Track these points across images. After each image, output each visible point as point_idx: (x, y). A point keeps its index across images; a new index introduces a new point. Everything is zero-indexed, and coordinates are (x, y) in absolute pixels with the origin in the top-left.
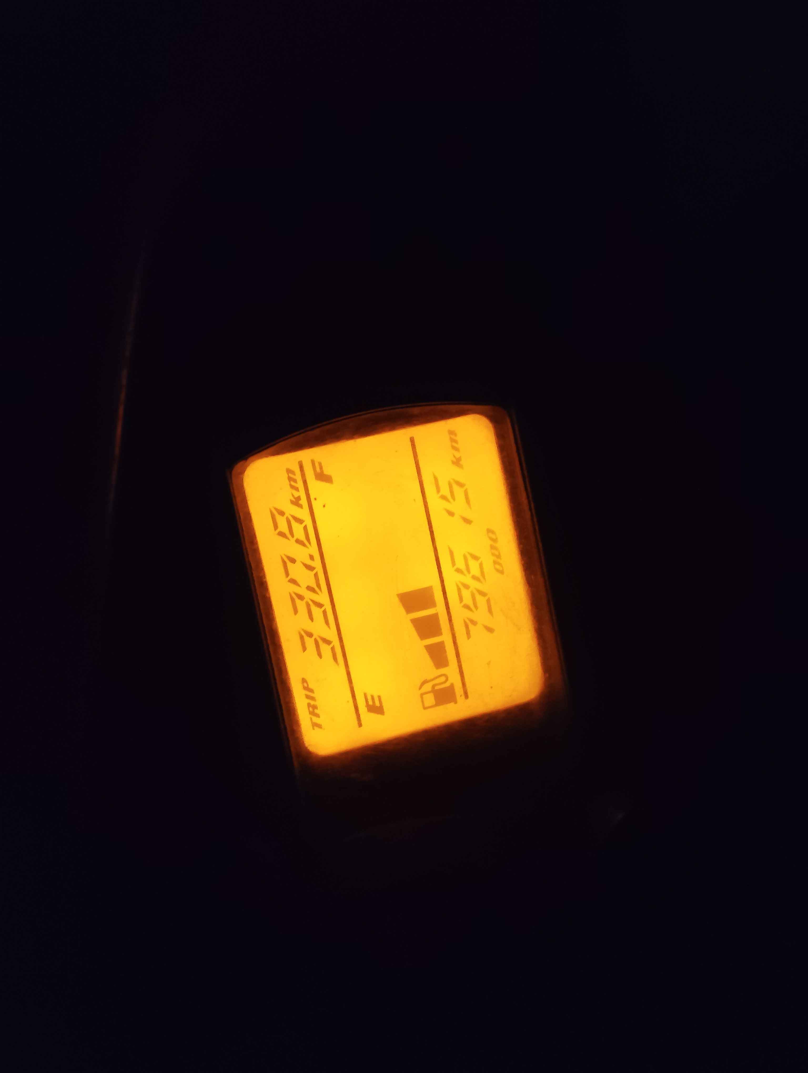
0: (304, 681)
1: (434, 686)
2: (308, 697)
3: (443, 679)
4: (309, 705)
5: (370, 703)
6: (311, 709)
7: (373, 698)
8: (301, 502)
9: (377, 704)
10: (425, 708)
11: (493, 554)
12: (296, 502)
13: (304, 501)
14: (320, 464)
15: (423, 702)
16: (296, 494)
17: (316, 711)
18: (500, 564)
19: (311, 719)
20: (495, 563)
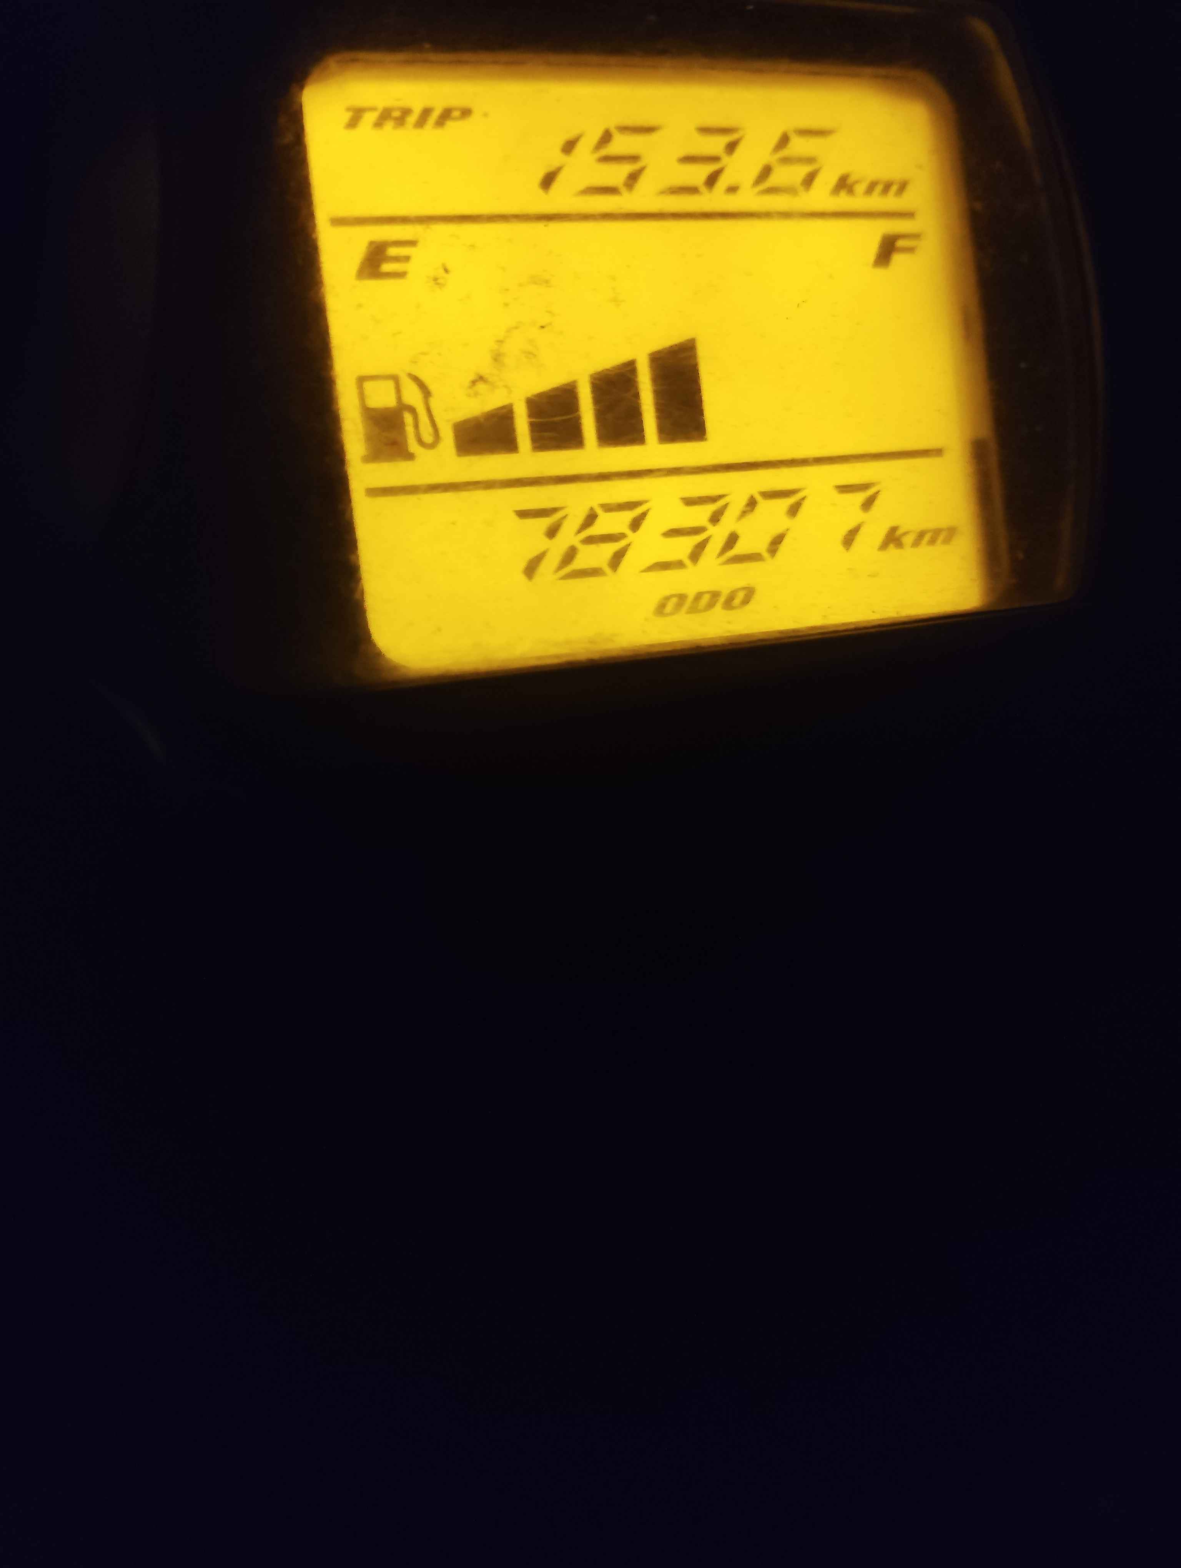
8: (843, 194)
12: (844, 184)
13: (844, 202)
14: (910, 250)
16: (860, 188)
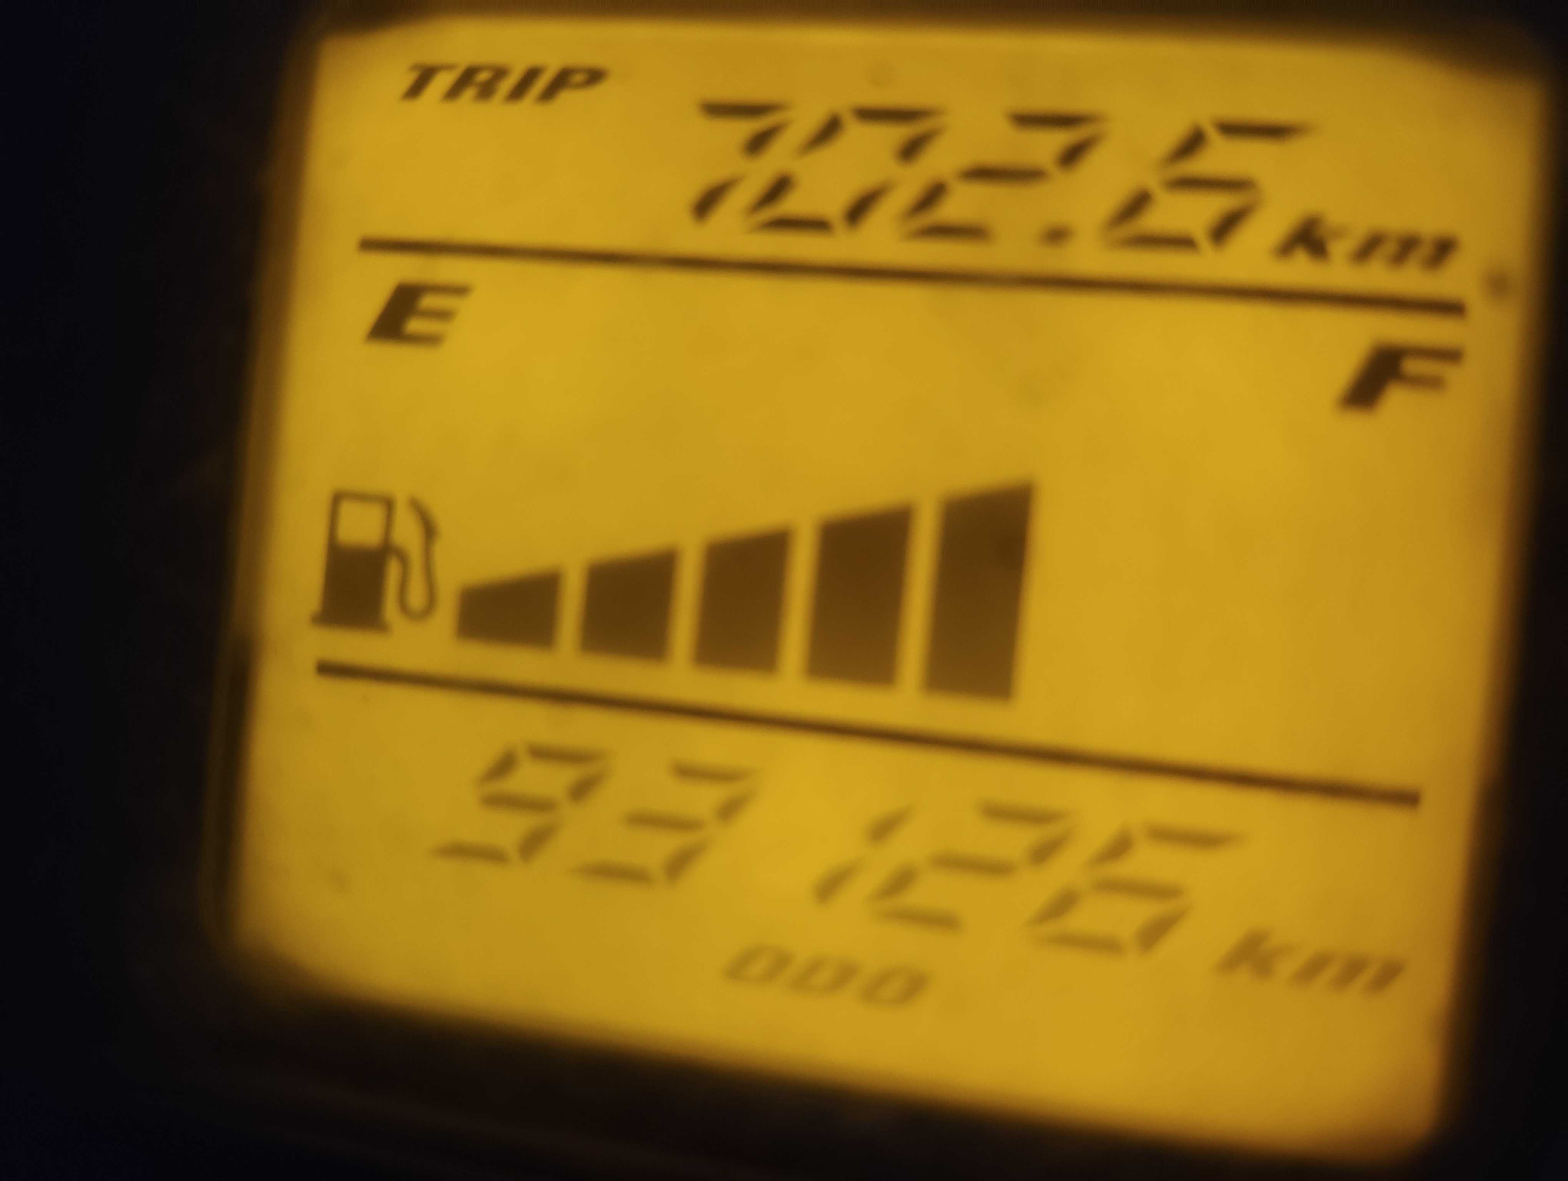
0: (595, 76)
1: (403, 559)
2: (531, 75)
3: (416, 596)
4: (500, 73)
5: (428, 302)
6: (483, 76)
7: (444, 315)
9: (414, 325)
10: (337, 499)
11: (814, 967)
15: (362, 497)
17: (470, 93)
18: (769, 976)
19: (449, 67)
20: (782, 960)
